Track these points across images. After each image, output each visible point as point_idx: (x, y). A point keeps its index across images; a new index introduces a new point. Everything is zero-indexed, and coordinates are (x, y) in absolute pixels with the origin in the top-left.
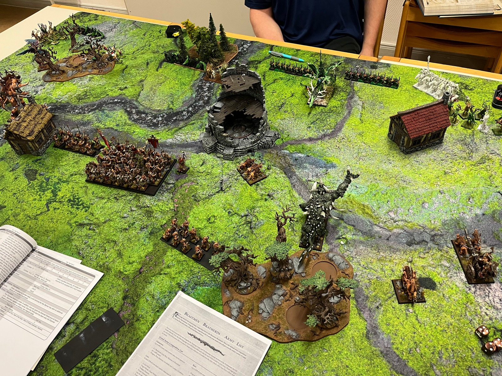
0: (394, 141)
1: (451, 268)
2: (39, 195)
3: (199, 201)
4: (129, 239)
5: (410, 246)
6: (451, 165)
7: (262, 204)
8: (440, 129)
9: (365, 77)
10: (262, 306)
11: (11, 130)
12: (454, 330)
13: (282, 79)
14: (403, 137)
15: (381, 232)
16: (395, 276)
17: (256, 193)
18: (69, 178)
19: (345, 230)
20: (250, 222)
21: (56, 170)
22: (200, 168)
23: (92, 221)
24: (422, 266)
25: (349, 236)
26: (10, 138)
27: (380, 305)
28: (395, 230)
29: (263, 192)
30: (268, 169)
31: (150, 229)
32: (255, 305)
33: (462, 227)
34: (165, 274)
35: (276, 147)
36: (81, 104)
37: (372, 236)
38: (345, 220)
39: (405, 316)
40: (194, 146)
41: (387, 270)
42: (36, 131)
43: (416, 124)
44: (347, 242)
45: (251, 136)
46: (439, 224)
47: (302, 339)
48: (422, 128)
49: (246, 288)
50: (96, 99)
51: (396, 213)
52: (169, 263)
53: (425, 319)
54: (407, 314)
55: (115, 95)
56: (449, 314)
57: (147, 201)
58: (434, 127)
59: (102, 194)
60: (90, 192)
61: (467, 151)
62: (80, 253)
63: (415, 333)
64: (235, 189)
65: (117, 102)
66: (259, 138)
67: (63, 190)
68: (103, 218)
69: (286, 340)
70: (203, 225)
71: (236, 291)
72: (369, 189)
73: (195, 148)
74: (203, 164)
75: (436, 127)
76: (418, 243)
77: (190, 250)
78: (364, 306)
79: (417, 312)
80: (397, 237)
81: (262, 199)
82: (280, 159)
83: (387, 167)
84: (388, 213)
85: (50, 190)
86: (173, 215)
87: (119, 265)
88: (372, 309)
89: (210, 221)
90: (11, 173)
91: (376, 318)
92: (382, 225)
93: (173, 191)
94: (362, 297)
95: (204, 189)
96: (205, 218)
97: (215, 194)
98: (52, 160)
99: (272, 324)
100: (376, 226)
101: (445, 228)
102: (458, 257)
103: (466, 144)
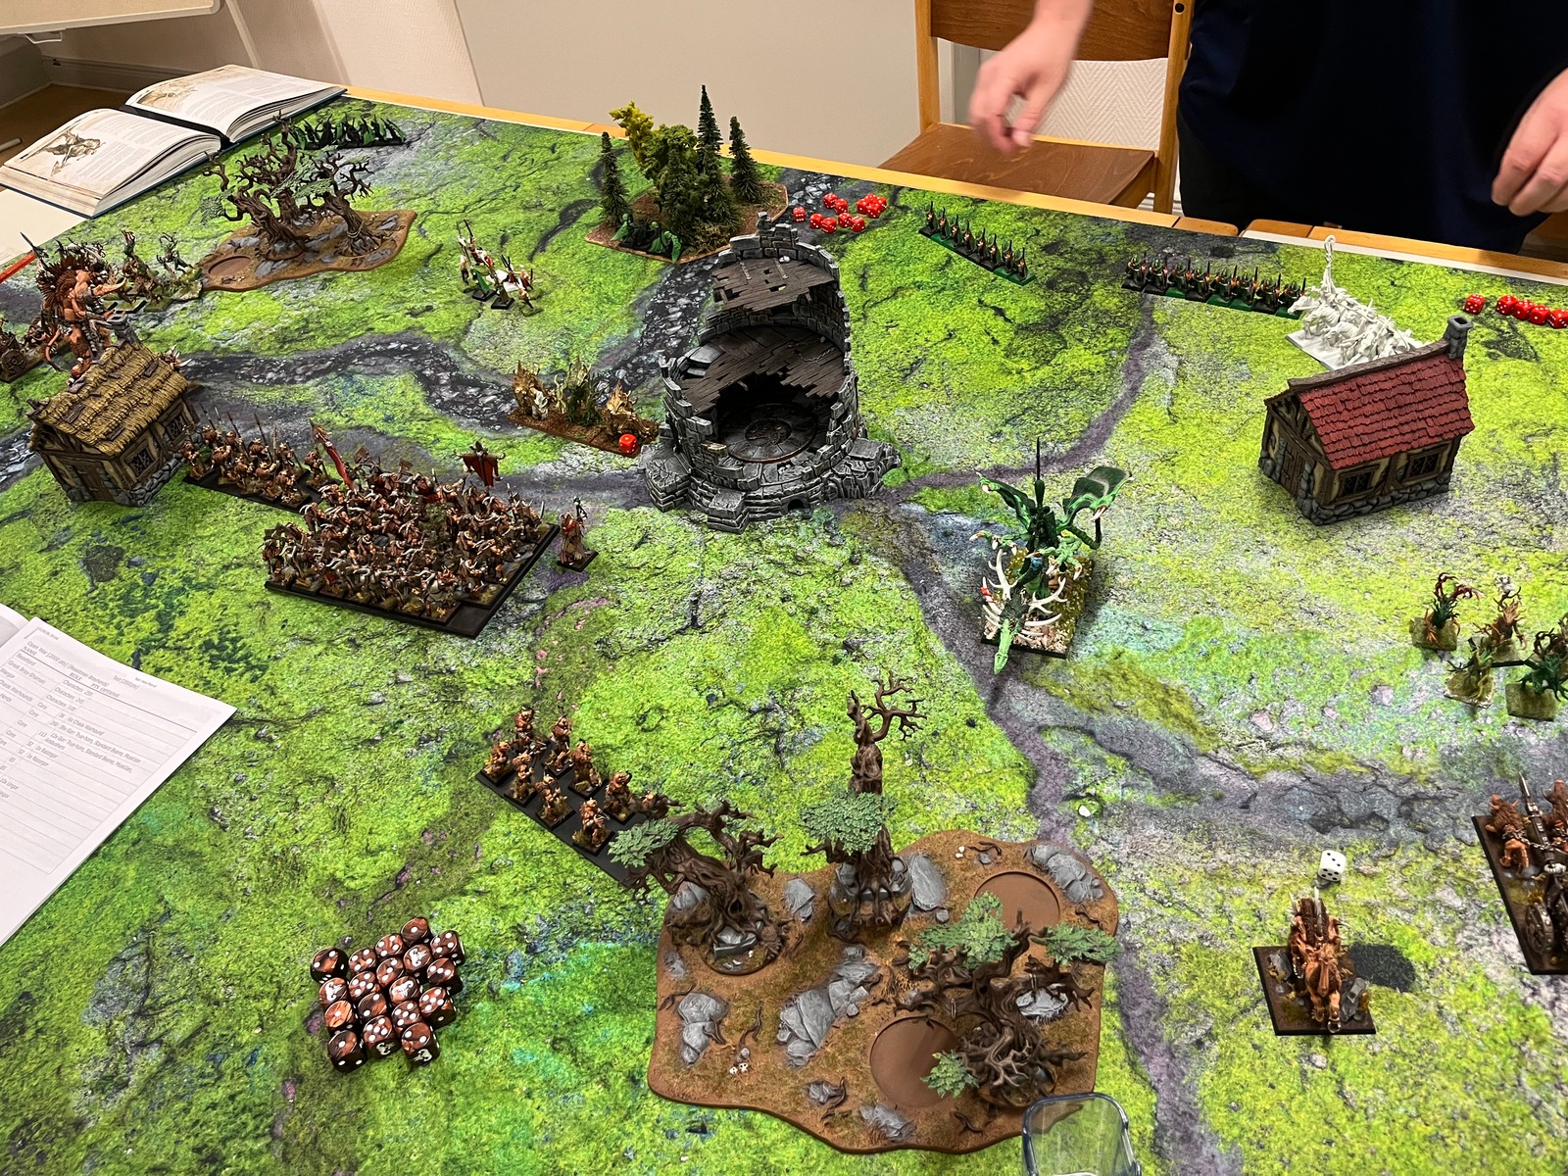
0: (1279, 482)
1: (1469, 914)
2: (118, 627)
3: (615, 659)
4: (377, 775)
5: (1323, 831)
6: (1476, 563)
7: (822, 672)
8: (1437, 440)
9: (1191, 281)
10: (789, 1016)
11: (51, 420)
12: (1473, 1139)
13: (919, 286)
14: (1307, 468)
15: (1223, 779)
16: (1267, 936)
17: (804, 638)
18: (217, 575)
19: (1097, 768)
20: (778, 733)
21: (180, 550)
22: (632, 555)
23: (268, 711)
24: (1367, 905)
25: (1110, 791)
26: (48, 445)
27: (1209, 1034)
28: (1272, 777)
29: (828, 636)
30: (852, 562)
31: (447, 744)
32: (768, 1011)
33: (1512, 773)
34: (479, 893)
35: (882, 494)
36: (286, 357)
37: (1188, 794)
38: (1098, 737)
39: (1297, 1080)
40: (620, 486)
41: (1239, 912)
42: (131, 425)
43: (1351, 423)
44: (1102, 808)
45: (803, 456)
46: (1429, 760)
47: (922, 1142)
48: (1375, 437)
49: (740, 951)
50: (334, 341)
51: (1279, 717)
52: (494, 856)
53: (1370, 1094)
54: (1303, 1073)
55: (392, 329)
56: (1456, 1079)
57: (449, 654)
58: (1417, 435)
59: (313, 628)
60: (277, 620)
61: (1535, 519)
62: (215, 814)
63: (1330, 1143)
64: (738, 624)
65: (397, 352)
66: (828, 464)
67: (193, 612)
68: (305, 704)
69: (865, 1144)
70: (620, 736)
71: (705, 960)
72: (1188, 635)
73: (623, 490)
74: (641, 543)
75: (1421, 433)
76: (1354, 824)
77: (568, 817)
78: (1151, 1036)
79: (1341, 1068)
80: (1278, 798)
81: (822, 658)
82: (894, 531)
83: (1253, 566)
84: (1250, 716)
85: (153, 612)
86: (528, 701)
87: (332, 859)
88: (1177, 1047)
89: (645, 725)
90: (44, 557)
91: (1192, 1081)
92: (1227, 756)
93: (535, 626)
94: (1146, 1005)
95: (635, 621)
96: (630, 713)
97: (669, 638)
98: (175, 521)
99: (818, 1084)
100: (1204, 760)
101: (1451, 776)
102: (1496, 878)
103: (1528, 497)
